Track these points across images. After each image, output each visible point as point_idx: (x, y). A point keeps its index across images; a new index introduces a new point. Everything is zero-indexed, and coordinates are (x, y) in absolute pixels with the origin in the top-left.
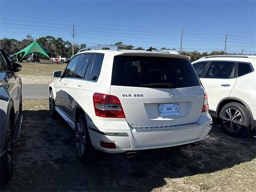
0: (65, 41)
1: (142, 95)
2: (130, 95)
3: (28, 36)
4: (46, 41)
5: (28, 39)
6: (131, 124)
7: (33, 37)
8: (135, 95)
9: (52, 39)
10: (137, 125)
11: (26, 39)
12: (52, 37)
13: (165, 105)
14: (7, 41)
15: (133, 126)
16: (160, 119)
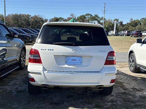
0: (101, 17)
1: (53, 50)
2: (45, 50)
3: (72, 15)
4: (85, 18)
5: (72, 17)
6: (45, 68)
7: (75, 15)
8: (48, 50)
9: (90, 16)
10: (50, 69)
11: (70, 17)
12: (90, 15)
13: (71, 58)
14: (56, 19)
15: (47, 69)
16: (66, 66)
